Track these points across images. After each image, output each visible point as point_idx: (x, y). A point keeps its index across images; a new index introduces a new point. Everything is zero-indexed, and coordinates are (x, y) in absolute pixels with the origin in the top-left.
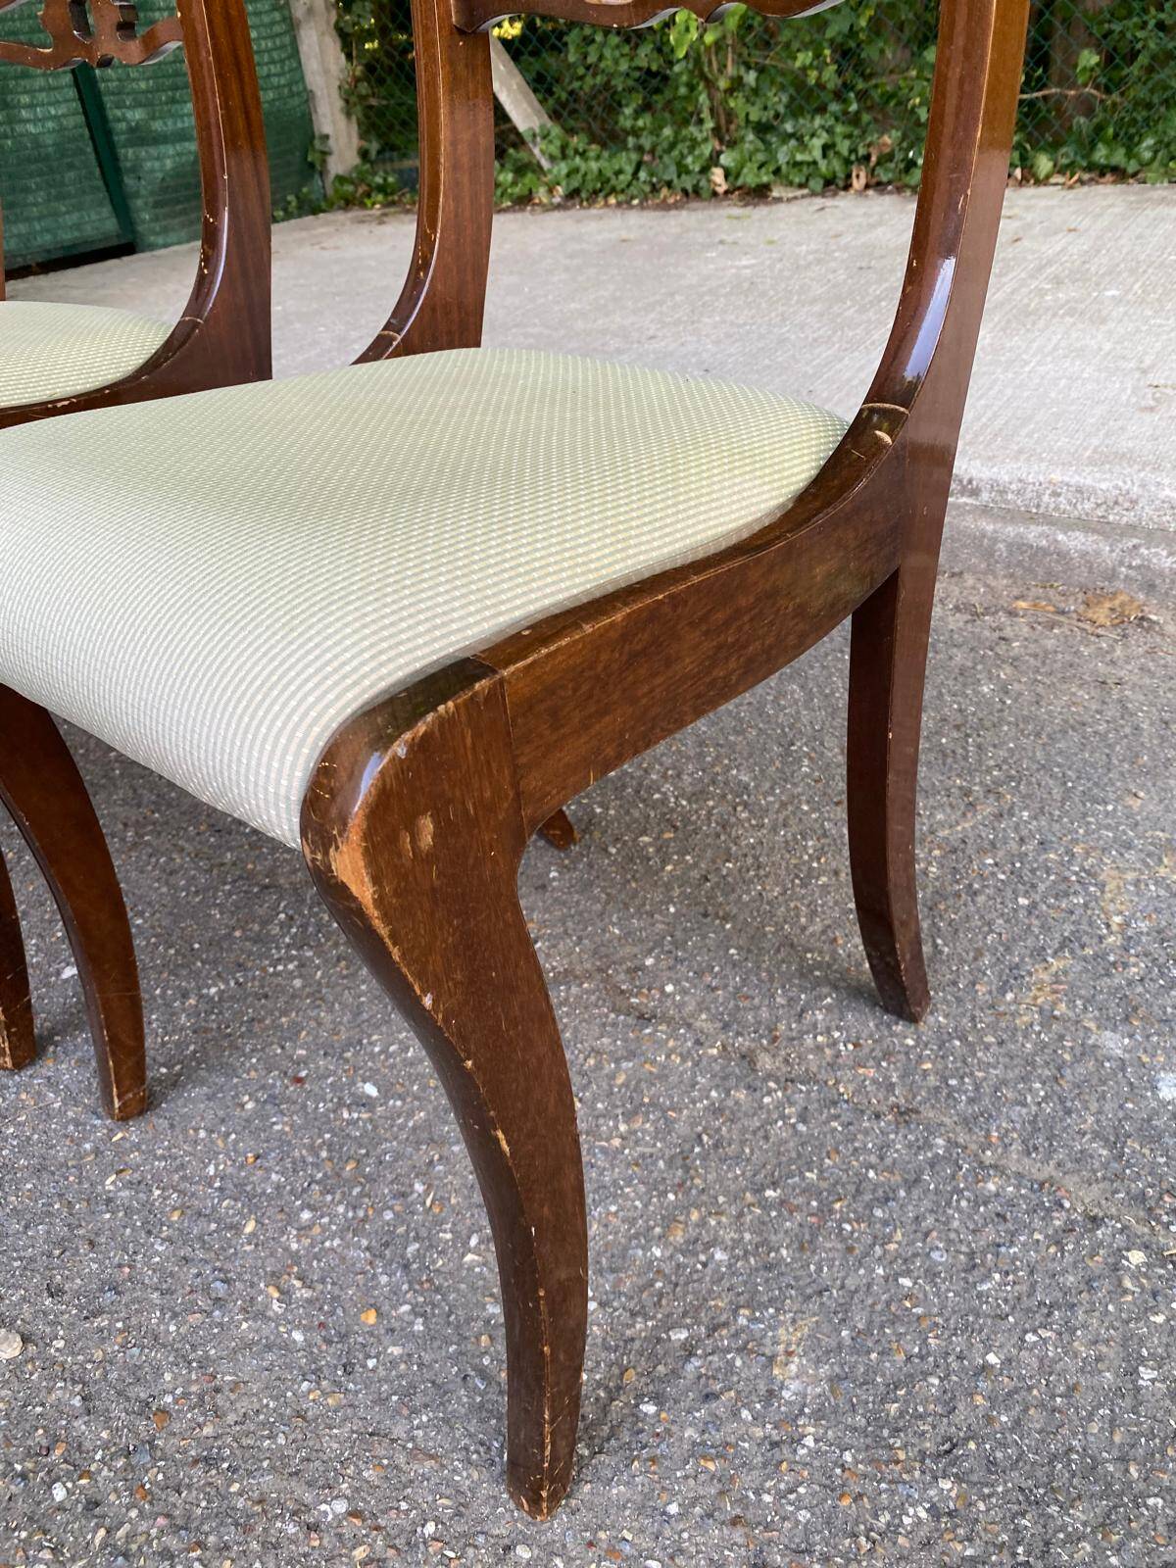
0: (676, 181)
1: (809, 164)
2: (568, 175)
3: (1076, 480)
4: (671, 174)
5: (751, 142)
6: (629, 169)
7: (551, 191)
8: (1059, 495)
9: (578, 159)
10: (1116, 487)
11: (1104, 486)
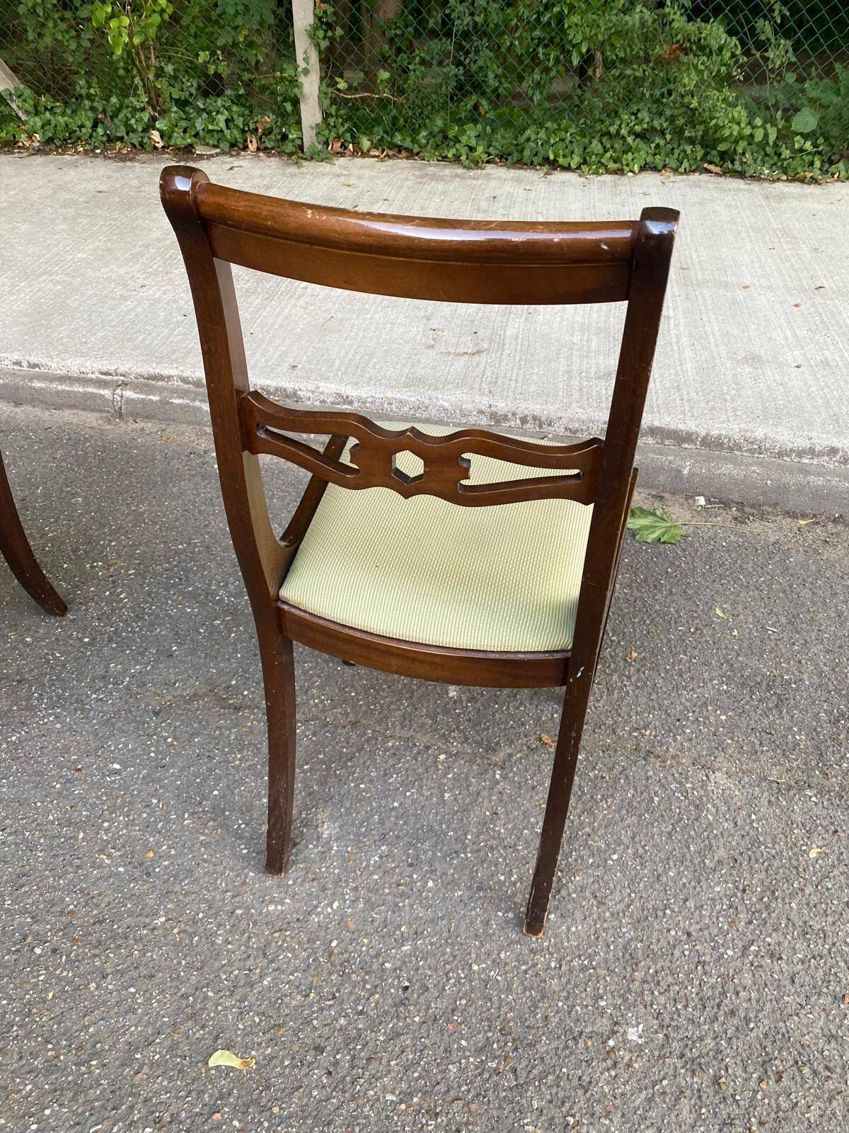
0: (126, 137)
1: (218, 131)
2: (43, 127)
3: (398, 396)
4: (121, 132)
5: (176, 112)
6: (89, 124)
7: (30, 137)
8: (392, 404)
9: (48, 114)
10: (418, 400)
11: (412, 399)
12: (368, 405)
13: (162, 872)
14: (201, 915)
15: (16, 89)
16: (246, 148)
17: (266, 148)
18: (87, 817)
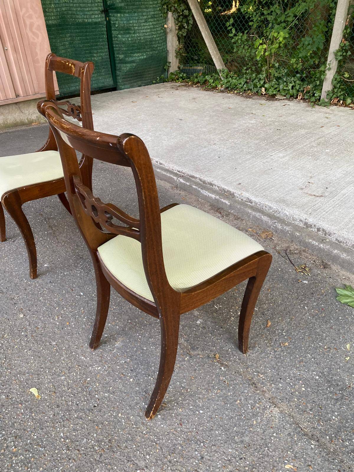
0: (252, 89)
1: (288, 90)
2: (227, 83)
3: (270, 205)
4: (252, 87)
5: (275, 81)
6: (243, 83)
7: (222, 86)
8: (266, 207)
9: (230, 78)
10: (277, 208)
11: (274, 207)
12: (258, 205)
13: (66, 330)
14: (64, 348)
15: (223, 69)
16: (297, 98)
17: (304, 99)
18: (63, 304)
